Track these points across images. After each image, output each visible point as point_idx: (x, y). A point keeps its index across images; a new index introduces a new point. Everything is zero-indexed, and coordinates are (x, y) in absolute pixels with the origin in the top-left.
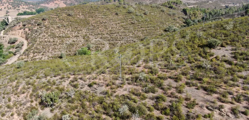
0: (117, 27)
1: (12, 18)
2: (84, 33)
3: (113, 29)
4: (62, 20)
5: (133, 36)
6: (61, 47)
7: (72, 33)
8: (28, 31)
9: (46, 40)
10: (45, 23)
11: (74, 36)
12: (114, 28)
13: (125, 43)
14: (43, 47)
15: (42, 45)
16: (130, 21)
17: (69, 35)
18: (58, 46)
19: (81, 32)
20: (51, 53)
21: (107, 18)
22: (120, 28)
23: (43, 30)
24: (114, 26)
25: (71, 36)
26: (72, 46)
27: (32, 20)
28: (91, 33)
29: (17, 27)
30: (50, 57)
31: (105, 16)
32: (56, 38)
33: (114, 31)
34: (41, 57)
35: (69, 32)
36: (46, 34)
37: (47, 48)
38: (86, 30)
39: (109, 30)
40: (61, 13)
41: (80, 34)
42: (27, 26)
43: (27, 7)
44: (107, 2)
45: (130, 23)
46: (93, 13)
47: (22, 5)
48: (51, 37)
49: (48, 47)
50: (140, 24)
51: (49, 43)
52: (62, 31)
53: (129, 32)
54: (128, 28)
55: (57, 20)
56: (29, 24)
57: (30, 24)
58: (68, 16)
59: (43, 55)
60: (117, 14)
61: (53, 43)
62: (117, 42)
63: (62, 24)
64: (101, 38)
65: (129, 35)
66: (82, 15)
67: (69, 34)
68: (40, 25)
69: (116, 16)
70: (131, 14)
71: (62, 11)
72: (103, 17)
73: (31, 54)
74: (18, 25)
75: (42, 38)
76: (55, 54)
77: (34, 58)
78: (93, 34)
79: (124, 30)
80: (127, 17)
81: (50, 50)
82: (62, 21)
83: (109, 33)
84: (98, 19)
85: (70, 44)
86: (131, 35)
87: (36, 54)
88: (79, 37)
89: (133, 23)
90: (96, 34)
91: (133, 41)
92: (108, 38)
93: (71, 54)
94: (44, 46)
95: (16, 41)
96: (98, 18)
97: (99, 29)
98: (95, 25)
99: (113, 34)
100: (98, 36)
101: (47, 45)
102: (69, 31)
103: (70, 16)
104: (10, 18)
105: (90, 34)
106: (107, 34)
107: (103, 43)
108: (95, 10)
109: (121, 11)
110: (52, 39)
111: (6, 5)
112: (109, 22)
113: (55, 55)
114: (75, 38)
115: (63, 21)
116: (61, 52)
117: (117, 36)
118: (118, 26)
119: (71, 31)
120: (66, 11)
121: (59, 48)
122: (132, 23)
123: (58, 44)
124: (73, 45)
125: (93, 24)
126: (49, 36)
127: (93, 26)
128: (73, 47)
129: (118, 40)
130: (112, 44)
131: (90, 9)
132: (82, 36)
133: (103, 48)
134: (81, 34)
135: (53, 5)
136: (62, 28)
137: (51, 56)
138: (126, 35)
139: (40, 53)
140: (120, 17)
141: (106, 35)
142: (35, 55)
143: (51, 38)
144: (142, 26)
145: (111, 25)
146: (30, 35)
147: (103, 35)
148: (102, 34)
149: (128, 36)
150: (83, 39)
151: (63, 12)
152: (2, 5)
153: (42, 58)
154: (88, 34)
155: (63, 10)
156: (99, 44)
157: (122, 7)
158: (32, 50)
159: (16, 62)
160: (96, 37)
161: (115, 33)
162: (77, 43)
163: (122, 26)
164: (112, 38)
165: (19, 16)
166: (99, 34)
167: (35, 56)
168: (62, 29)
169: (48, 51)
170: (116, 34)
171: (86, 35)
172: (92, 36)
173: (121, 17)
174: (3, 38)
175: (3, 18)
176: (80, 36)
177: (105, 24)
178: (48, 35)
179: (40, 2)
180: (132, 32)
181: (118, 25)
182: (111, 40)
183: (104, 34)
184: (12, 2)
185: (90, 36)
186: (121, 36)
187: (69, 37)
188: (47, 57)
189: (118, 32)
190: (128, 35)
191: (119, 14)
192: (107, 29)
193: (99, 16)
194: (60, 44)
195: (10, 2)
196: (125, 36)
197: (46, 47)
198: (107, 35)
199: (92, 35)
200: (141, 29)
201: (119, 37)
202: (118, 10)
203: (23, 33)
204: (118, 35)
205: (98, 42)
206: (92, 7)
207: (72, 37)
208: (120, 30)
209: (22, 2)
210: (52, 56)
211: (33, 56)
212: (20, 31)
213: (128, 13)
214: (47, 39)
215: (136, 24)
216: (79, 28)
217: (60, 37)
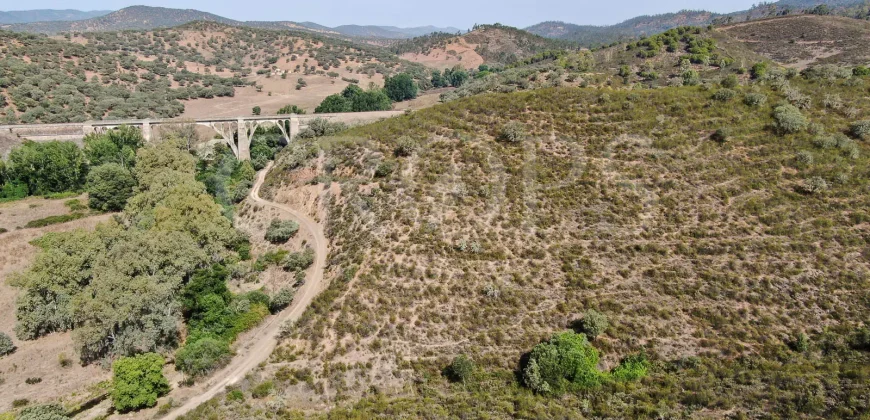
0: (731, 215)
1: (302, 123)
2: (567, 236)
3: (708, 223)
4: (473, 160)
5: (818, 278)
6: (459, 307)
7: (512, 235)
8: (337, 197)
9: (399, 259)
10: (406, 169)
11: (520, 251)
12: (713, 217)
13: (784, 322)
14: (380, 301)
15: (380, 288)
16: (787, 176)
17: (500, 244)
18: (446, 301)
19: (550, 230)
20: (414, 339)
21: (676, 162)
22: (742, 223)
23: (393, 203)
24: (712, 206)
25: (508, 252)
26: (510, 309)
27: (359, 150)
28: (599, 243)
29: (306, 173)
30: (405, 366)
31: (665, 147)
32: (442, 255)
33: (716, 236)
34: (364, 360)
35: (499, 229)
36: (400, 230)
37: (400, 309)
38: (574, 218)
39: (686, 228)
40: (469, 124)
41: (548, 242)
42: (338, 171)
43: (360, 65)
44: (638, 56)
45: (790, 191)
46: (606, 130)
47: (348, 57)
48: (423, 247)
49: (403, 304)
50: (846, 200)
51: (407, 281)
52: (468, 218)
53: (794, 248)
54: (787, 223)
55: (453, 160)
56: (346, 166)
57: (349, 165)
58: (498, 141)
59: (375, 346)
60: (717, 138)
61: (428, 281)
62: (739, 306)
63: (473, 180)
64: (650, 273)
65: (798, 266)
66: (557, 140)
67: (500, 237)
68: (385, 176)
69: (715, 150)
70: (787, 136)
71: (475, 117)
72: (653, 157)
73: (328, 336)
74: (308, 164)
75: (385, 249)
76: (429, 347)
77: (338, 359)
78: (610, 249)
79: (767, 233)
80: (772, 157)
81: (408, 320)
82: (471, 165)
83: (686, 245)
84: (634, 163)
85: (501, 296)
86: (811, 272)
87: (348, 337)
88: (540, 256)
89: (806, 193)
90: (623, 247)
91: (824, 308)
92: (686, 275)
93: (502, 360)
94: (385, 298)
95: (293, 234)
96: (630, 160)
97: (638, 220)
98: (620, 197)
99: (711, 253)
100: (635, 260)
101: (400, 288)
102: (500, 223)
103: (509, 141)
104: (296, 119)
105: (592, 247)
106: (679, 250)
107: (660, 309)
108: (615, 114)
109: (734, 121)
110: (424, 258)
111: (300, 59)
112: (686, 184)
113: (430, 354)
114: (526, 261)
115: (475, 168)
116: (456, 339)
117: (731, 266)
118: (731, 209)
119: (506, 222)
120: (492, 118)
121: (450, 313)
122: (799, 189)
123: (446, 288)
124: (513, 303)
125: (610, 192)
126: (414, 239)
127: (608, 200)
128: (514, 313)
129: (737, 295)
130: (710, 317)
131: (597, 112)
132: (557, 252)
133: (663, 340)
134: (553, 243)
135: (442, 56)
136: (470, 204)
137: (407, 359)
138: (780, 267)
139: (365, 334)
140: (735, 152)
141: (674, 259)
142: (343, 342)
143: (420, 252)
144: (860, 211)
145: (696, 198)
146: (342, 219)
147: (659, 255)
148: (651, 249)
149: (795, 273)
150: (564, 270)
151: (479, 123)
152: (290, 57)
153: (369, 366)
154: (585, 244)
155: (481, 111)
156: (640, 311)
157: (738, 100)
158: (337, 308)
159: (262, 367)
160: (625, 267)
161: (721, 252)
162: (536, 291)
163: (753, 209)
164: (706, 277)
165: (323, 116)
166: (638, 248)
167: (343, 352)
168: (471, 209)
169: (400, 327)
170: (725, 258)
171: (577, 250)
172: (604, 261)
173: (738, 154)
174: (255, 210)
175: (274, 121)
176: (548, 255)
177: (666, 195)
178: (412, 235)
179: (401, 46)
180: (813, 249)
181: (731, 200)
182: (702, 288)
183: (663, 253)
184: (320, 50)
185: (593, 260)
186: (754, 270)
187: (497, 256)
188: (390, 361)
189: (739, 248)
190: (792, 265)
191: (729, 139)
192: (677, 221)
193: (639, 151)
194: (455, 289)
195: (315, 50)
196: (777, 271)
197: (394, 304)
198: (679, 258)
199: (604, 249)
200: (856, 227)
201: (742, 279)
202: (720, 115)
203: (320, 203)
204: (738, 262)
205: (636, 299)
206: (601, 101)
207: (509, 258)
208: (745, 231)
209: (348, 48)
210: (415, 359)
211: (335, 351)
212: (311, 188)
213: (774, 131)
214: (404, 255)
215: (824, 194)
216: (545, 207)
217: (458, 249)
